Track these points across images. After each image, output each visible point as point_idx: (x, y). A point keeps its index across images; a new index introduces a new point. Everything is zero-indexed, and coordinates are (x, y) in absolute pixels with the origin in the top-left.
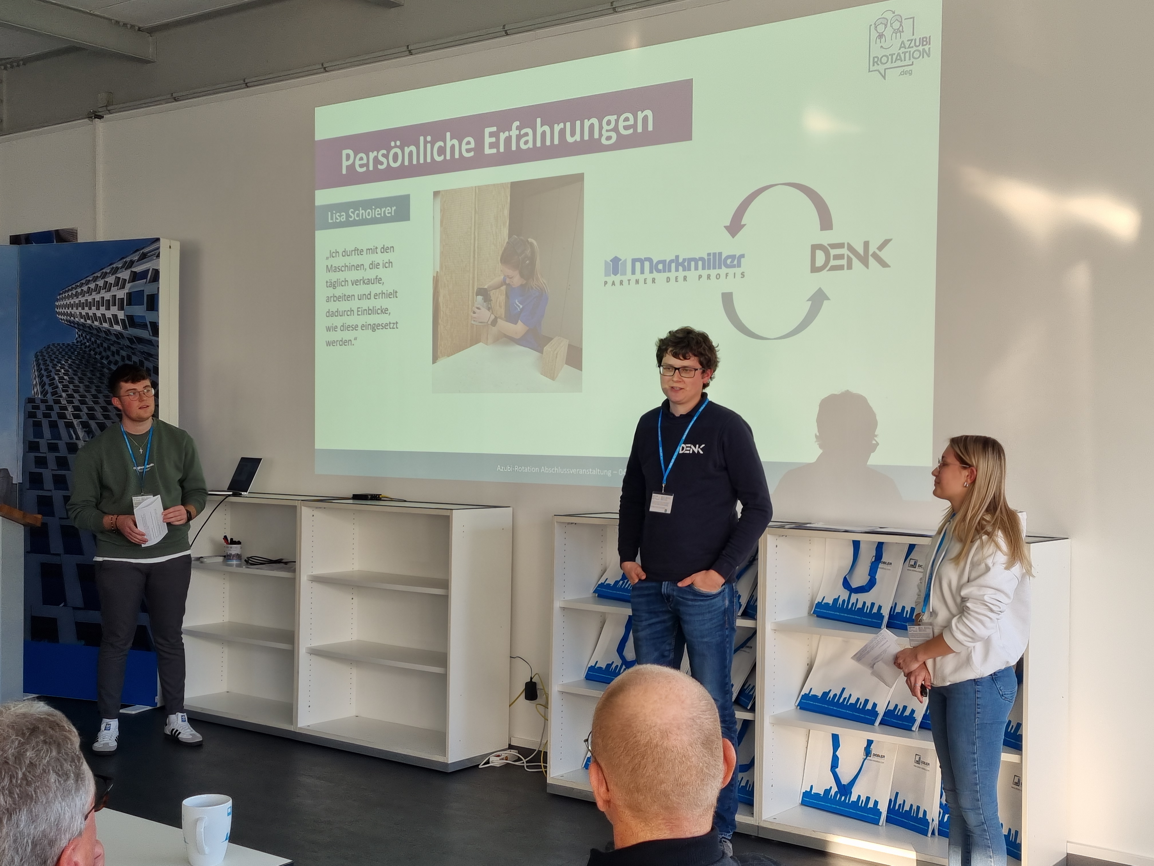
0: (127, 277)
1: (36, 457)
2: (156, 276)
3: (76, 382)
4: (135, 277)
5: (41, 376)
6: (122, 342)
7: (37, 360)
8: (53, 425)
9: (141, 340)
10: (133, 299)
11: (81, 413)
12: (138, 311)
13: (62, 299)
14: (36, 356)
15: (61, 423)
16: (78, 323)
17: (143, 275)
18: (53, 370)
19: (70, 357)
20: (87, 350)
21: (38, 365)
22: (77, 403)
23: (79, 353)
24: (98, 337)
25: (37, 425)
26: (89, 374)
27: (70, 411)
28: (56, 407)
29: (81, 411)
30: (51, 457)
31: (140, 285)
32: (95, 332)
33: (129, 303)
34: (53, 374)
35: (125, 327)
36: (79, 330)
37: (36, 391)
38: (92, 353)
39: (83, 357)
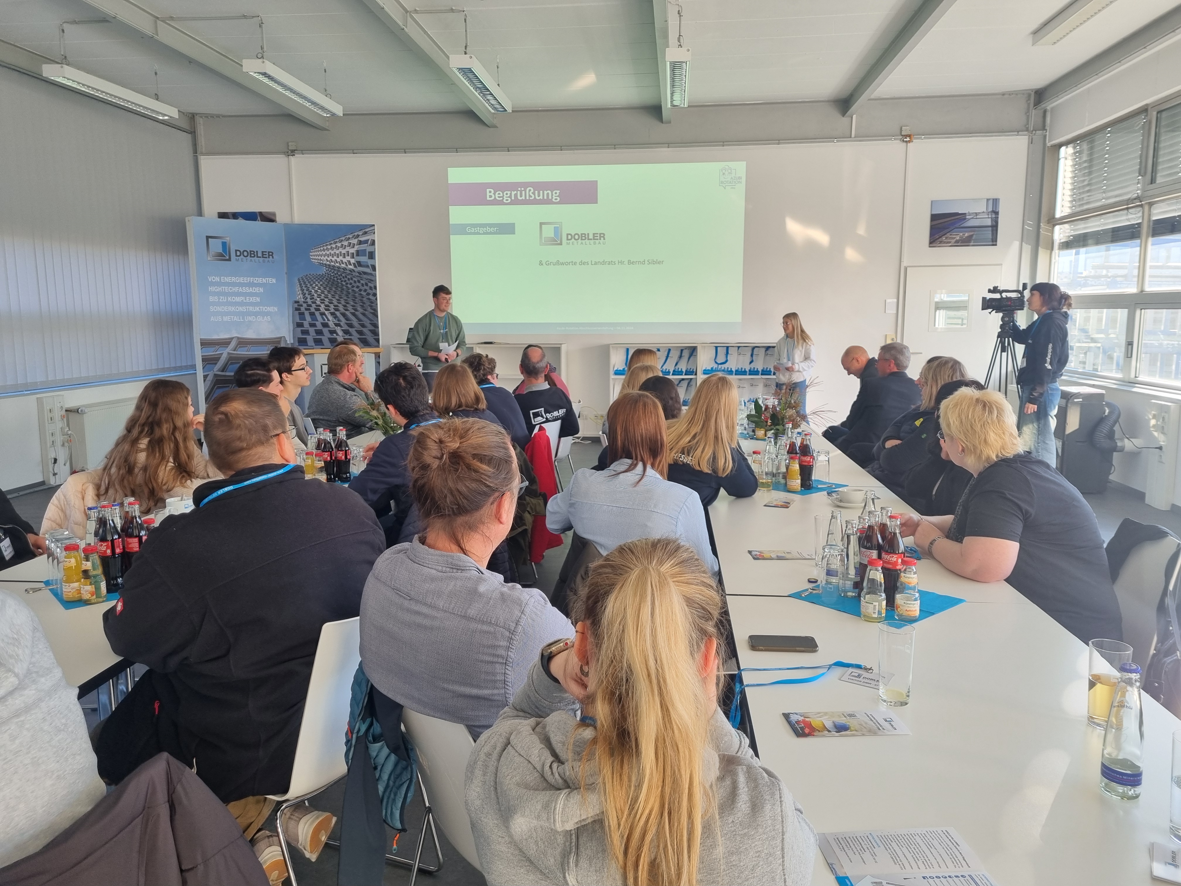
0: (356, 243)
1: (301, 330)
2: (373, 243)
3: (326, 293)
4: (360, 243)
5: (302, 290)
6: (354, 274)
7: (300, 282)
8: (312, 314)
9: (365, 273)
10: (358, 253)
11: (330, 308)
12: (363, 259)
13: (313, 252)
14: (299, 280)
15: (317, 314)
16: (325, 264)
17: (366, 242)
18: (311, 287)
19: (321, 281)
20: (332, 277)
21: (301, 285)
22: (327, 303)
23: (327, 279)
24: (339, 271)
25: (302, 314)
26: (334, 289)
27: (322, 308)
28: (314, 306)
29: (329, 307)
30: (312, 330)
31: (363, 247)
32: (337, 268)
33: (358, 255)
34: (310, 289)
35: (355, 266)
36: (326, 267)
37: (300, 297)
38: (335, 279)
39: (330, 281)
